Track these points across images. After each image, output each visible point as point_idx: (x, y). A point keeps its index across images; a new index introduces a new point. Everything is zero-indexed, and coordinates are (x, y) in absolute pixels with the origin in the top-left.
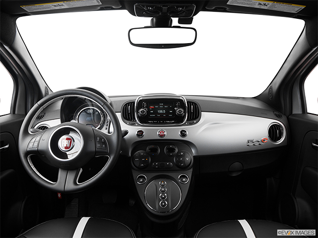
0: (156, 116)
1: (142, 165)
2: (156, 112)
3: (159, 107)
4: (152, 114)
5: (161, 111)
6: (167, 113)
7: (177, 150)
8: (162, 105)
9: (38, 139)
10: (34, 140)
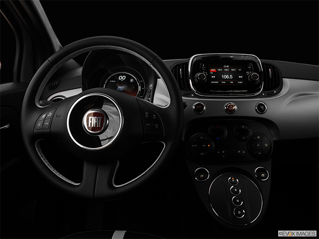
0: (220, 83)
1: (203, 154)
2: (219, 78)
3: (223, 70)
4: (214, 80)
5: (227, 77)
6: (236, 78)
7: (251, 133)
8: (227, 68)
9: (50, 114)
10: (44, 116)
